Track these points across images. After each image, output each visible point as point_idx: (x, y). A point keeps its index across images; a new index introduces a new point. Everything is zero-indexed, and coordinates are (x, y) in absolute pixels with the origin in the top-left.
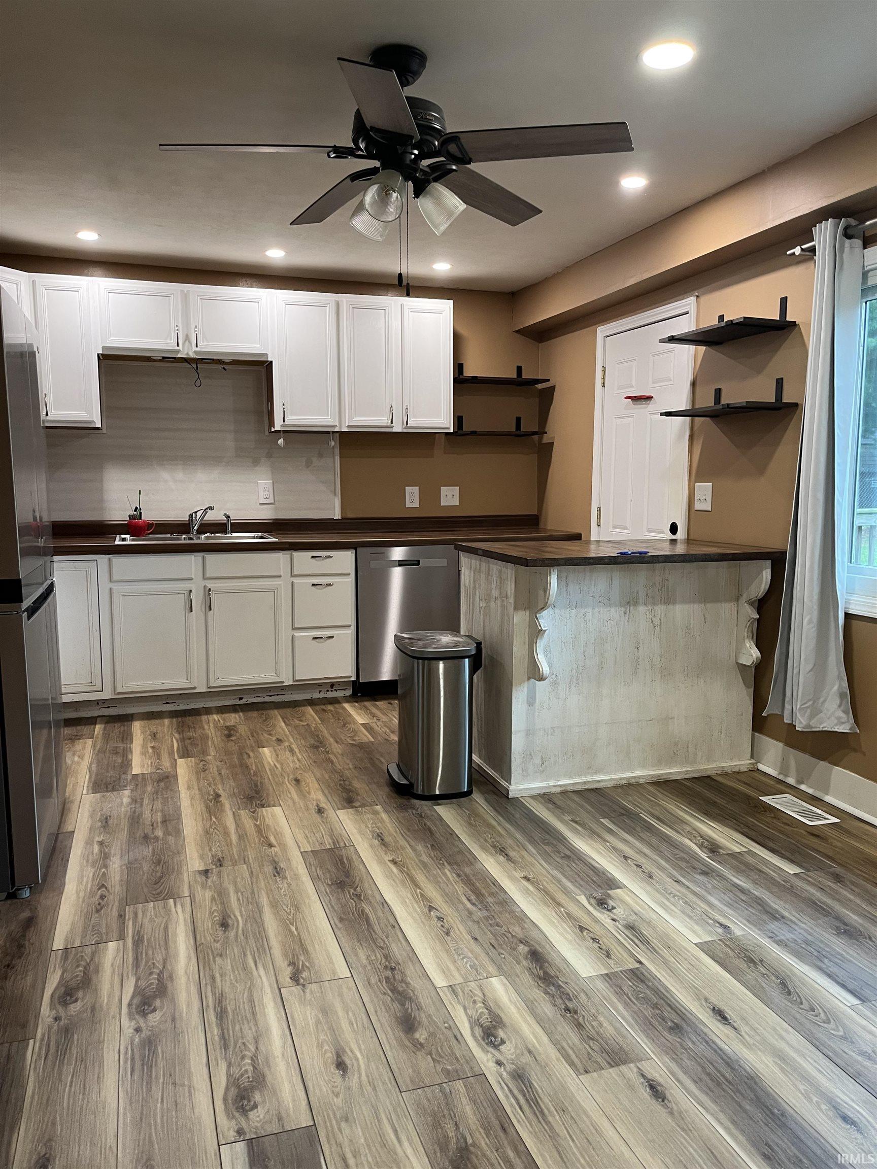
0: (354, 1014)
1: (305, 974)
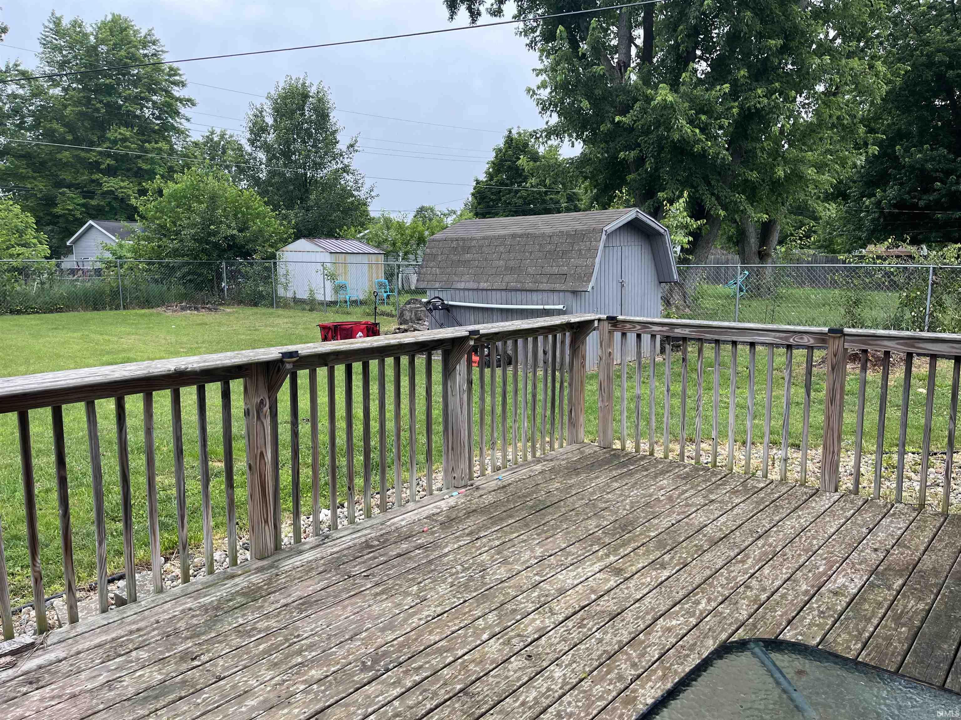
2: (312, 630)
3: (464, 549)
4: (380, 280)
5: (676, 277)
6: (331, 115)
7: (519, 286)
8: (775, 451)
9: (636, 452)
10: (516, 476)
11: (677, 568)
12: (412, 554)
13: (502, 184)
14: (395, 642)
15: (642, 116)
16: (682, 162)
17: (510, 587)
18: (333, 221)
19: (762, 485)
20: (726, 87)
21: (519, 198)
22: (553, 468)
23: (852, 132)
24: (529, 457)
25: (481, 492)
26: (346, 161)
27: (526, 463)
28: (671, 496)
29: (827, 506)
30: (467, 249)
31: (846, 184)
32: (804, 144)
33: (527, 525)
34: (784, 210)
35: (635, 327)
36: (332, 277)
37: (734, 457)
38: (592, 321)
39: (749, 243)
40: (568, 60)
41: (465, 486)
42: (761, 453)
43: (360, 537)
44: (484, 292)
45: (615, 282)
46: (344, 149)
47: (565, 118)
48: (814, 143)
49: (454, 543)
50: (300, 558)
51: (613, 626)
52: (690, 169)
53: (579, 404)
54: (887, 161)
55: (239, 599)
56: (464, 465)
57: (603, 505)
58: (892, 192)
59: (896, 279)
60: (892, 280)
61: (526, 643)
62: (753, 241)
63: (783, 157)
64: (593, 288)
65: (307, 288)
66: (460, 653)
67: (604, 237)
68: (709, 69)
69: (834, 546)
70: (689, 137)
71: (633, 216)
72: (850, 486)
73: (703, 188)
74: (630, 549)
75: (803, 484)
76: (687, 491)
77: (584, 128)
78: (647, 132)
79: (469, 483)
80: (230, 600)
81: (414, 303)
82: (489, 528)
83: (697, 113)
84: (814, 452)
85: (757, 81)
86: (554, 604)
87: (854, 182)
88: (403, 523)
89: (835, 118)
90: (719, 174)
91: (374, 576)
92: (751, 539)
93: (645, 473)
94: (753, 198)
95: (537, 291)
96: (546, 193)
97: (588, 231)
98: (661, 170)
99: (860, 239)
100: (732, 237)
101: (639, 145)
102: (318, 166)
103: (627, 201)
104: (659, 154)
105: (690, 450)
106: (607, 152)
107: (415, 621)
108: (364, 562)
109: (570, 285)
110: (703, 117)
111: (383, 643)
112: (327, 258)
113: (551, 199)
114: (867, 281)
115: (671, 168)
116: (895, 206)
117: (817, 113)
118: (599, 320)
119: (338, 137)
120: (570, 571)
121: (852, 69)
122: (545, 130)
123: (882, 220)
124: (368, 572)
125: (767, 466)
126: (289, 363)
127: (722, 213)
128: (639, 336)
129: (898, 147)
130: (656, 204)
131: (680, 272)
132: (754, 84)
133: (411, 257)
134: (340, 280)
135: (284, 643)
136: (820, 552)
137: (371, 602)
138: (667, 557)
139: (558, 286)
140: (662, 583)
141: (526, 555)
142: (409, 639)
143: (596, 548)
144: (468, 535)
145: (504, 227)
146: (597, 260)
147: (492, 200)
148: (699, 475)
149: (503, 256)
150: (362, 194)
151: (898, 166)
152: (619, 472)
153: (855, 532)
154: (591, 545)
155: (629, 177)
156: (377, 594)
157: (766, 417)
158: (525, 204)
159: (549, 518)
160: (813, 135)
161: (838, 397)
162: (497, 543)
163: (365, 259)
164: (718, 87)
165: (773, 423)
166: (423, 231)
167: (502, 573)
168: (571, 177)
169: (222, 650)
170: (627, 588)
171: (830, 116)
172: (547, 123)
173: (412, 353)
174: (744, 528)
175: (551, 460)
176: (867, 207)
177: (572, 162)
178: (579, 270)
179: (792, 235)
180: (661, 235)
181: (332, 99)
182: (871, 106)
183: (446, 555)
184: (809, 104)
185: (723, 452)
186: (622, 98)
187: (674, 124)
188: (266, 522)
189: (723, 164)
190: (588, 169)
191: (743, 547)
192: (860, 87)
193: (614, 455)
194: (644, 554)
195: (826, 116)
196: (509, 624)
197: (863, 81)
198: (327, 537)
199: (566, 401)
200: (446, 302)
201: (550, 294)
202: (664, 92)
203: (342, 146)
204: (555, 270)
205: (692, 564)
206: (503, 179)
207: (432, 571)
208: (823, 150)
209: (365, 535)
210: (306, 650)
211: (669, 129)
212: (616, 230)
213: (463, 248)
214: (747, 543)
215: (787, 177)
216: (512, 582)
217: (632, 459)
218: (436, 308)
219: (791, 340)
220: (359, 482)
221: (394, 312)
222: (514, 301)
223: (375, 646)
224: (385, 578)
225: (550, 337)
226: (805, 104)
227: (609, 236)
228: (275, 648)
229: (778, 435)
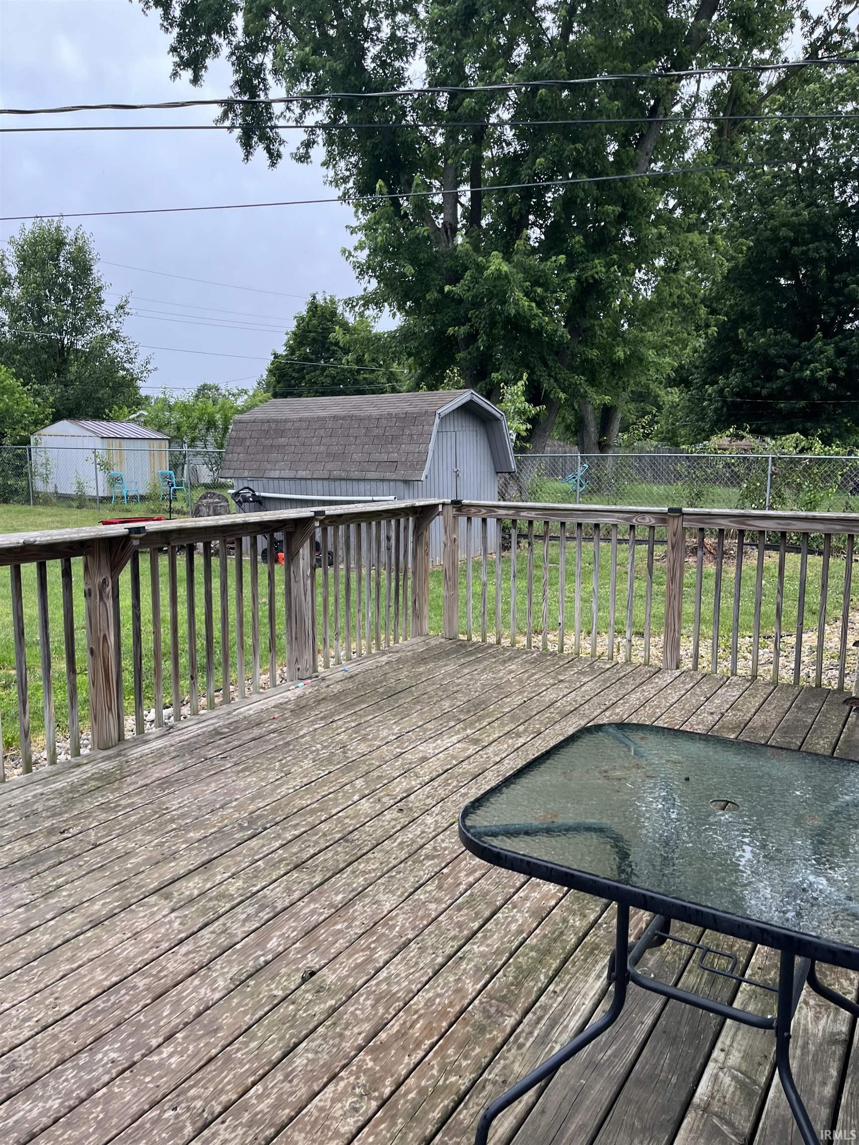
2: (179, 803)
3: (319, 731)
4: (164, 471)
5: (513, 466)
6: (95, 269)
7: (344, 475)
8: (619, 639)
9: (483, 641)
10: (360, 668)
11: (532, 736)
12: (268, 738)
13: (306, 358)
14: (267, 808)
15: (474, 287)
16: (516, 338)
17: (373, 759)
18: (99, 399)
19: (608, 666)
20: (562, 258)
21: (327, 376)
22: (399, 658)
23: (693, 312)
24: (373, 651)
25: (328, 683)
26: (114, 326)
27: (370, 655)
28: (520, 678)
29: (669, 681)
30: (282, 433)
31: (688, 370)
32: (644, 324)
33: (380, 709)
34: (625, 395)
35: (480, 511)
36: (106, 466)
37: (579, 646)
38: (436, 505)
39: (588, 432)
40: (389, 219)
41: (310, 678)
42: (607, 642)
43: (207, 726)
44: (303, 482)
45: (449, 472)
46: (112, 310)
47: (385, 285)
48: (655, 323)
49: (309, 727)
50: (147, 746)
51: (476, 783)
52: (526, 347)
53: (423, 594)
54: (730, 345)
55: (93, 783)
56: (308, 656)
57: (455, 689)
58: (735, 379)
59: (736, 469)
60: (732, 471)
61: (396, 800)
62: (593, 429)
63: (622, 337)
64: (426, 477)
65: (74, 481)
66: (334, 812)
67: (437, 421)
68: (543, 237)
69: (674, 712)
70: (525, 312)
71: (468, 399)
72: (690, 666)
73: (541, 371)
74: (485, 723)
75: (646, 664)
76: (535, 674)
77: (406, 297)
78: (476, 304)
79: (314, 675)
80: (83, 785)
81: (210, 498)
82: (342, 712)
83: (533, 285)
84: (657, 639)
85: (594, 252)
86: (418, 769)
87: (697, 368)
88: (251, 712)
89: (675, 297)
90: (557, 353)
91: (231, 758)
92: (599, 711)
93: (494, 660)
94: (593, 381)
95: (364, 480)
96: (358, 371)
97: (420, 415)
98: (494, 349)
99: (704, 430)
100: (570, 425)
101: (469, 320)
102: (77, 330)
103: (458, 382)
104: (491, 331)
105: (537, 640)
106: (434, 324)
107: (283, 790)
108: (218, 747)
109: (401, 474)
110: (539, 290)
111: (255, 808)
112: (98, 443)
113: (365, 379)
114: (709, 471)
115: (506, 346)
116: (738, 394)
117: (657, 290)
118: (444, 504)
119: (104, 295)
120: (430, 743)
121: (691, 243)
122: (362, 298)
123: (725, 410)
124: (225, 755)
125: (613, 652)
126: (136, 539)
127: (563, 396)
128: (484, 521)
129: (740, 330)
130: (488, 387)
131: (519, 462)
132: (592, 256)
133: (199, 443)
134: (116, 471)
135: (153, 815)
136: (663, 717)
137: (234, 778)
138: (521, 728)
139: (388, 475)
140: (518, 748)
141: (385, 733)
142: (280, 804)
143: (452, 723)
144: (322, 719)
145: (324, 408)
146: (431, 446)
147: (294, 378)
148: (547, 660)
149: (324, 441)
150: (135, 367)
151: (741, 352)
152: (467, 659)
153: (694, 701)
154: (447, 722)
155: (460, 356)
156: (239, 772)
157: (611, 610)
158: (334, 384)
159: (402, 701)
160: (654, 314)
161: (678, 575)
162: (353, 724)
163: (145, 445)
164: (554, 258)
165: (617, 615)
166: (213, 413)
167: (363, 748)
168: (393, 353)
169: (90, 824)
170: (486, 754)
171: (671, 295)
172: (365, 290)
173: (254, 535)
174: (592, 702)
175: (397, 652)
176: (710, 395)
177: (392, 335)
178: (411, 458)
179: (635, 424)
180: (497, 419)
181: (95, 249)
182: (713, 284)
183: (303, 737)
184: (648, 280)
185: (569, 642)
186: (449, 263)
187: (509, 297)
188: (110, 709)
189: (560, 343)
190: (413, 344)
191: (591, 717)
192: (701, 263)
193: (460, 645)
194: (499, 727)
195: (666, 294)
196: (378, 787)
197: (703, 257)
198: (171, 727)
199: (409, 590)
200: (257, 494)
201: (380, 484)
202: (497, 261)
203: (109, 306)
204: (385, 457)
205: (545, 733)
206: (306, 353)
207: (291, 750)
208: (665, 331)
209: (212, 724)
210: (178, 819)
211: (504, 302)
212: (450, 413)
213: (276, 430)
214: (596, 714)
215: (628, 360)
216: (374, 754)
217: (482, 648)
218: (246, 500)
219: (634, 521)
220: (185, 683)
221: (185, 509)
222: (338, 492)
223: (249, 811)
224: (244, 759)
225: (393, 522)
226: (644, 280)
227: (443, 419)
228: (146, 819)
229: (623, 625)
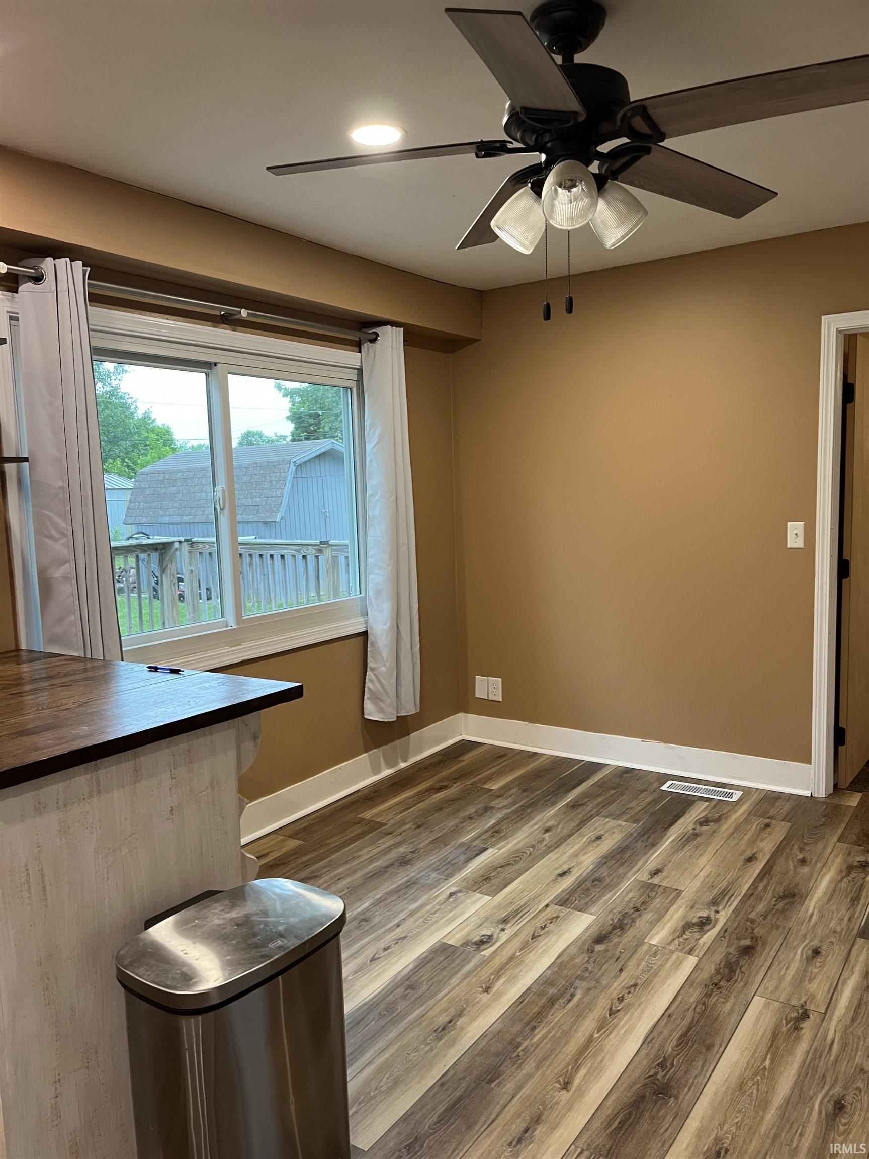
0: (780, 972)
1: (794, 1015)
30: (173, 482)
45: (317, 513)
64: (282, 518)
67: (292, 468)
71: (328, 447)
97: (279, 463)
109: (261, 516)
118: (180, 542)
139: (251, 518)
146: (286, 491)
178: (269, 501)
212: (310, 461)
213: (169, 480)
227: (300, 466)
